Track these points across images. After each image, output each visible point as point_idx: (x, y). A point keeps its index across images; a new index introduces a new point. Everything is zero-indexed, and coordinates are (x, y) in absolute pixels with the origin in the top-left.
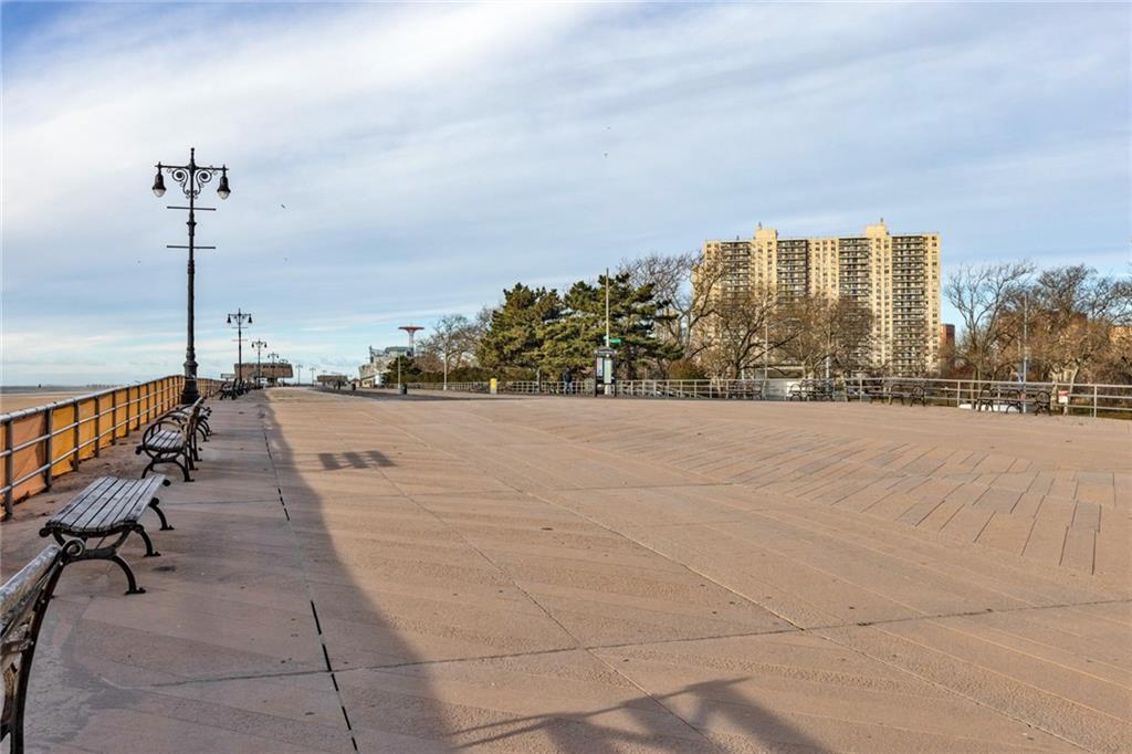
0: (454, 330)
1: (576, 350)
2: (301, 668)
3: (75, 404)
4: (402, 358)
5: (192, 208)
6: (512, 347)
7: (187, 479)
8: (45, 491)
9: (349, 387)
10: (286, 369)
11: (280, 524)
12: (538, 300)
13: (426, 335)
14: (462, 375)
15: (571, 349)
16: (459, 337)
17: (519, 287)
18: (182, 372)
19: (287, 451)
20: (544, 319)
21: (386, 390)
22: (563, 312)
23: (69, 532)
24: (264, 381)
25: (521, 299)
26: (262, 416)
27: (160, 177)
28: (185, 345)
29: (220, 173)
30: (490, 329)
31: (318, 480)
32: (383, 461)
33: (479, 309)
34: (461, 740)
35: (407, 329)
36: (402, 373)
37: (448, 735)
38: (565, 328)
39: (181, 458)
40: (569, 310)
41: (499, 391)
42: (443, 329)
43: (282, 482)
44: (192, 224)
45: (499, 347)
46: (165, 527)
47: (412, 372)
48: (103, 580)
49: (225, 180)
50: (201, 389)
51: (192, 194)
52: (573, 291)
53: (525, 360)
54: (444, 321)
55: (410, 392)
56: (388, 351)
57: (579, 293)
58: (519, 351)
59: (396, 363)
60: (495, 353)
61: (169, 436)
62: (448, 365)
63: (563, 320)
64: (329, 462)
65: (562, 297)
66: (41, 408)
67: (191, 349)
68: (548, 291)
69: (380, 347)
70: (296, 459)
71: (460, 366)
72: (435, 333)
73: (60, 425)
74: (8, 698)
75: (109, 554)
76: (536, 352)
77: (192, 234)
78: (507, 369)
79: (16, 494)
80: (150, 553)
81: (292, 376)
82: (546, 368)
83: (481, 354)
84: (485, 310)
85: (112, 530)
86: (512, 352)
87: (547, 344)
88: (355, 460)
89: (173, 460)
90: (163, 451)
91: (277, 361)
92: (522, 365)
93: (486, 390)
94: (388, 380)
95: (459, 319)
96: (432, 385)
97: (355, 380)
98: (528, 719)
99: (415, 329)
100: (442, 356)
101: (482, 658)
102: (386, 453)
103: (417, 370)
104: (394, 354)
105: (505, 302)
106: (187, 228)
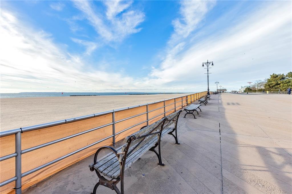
0: (259, 83)
1: (290, 85)
2: (215, 131)
3: (191, 95)
4: (248, 88)
5: (208, 68)
6: (272, 85)
7: (205, 105)
8: (187, 105)
9: (237, 93)
10: (226, 90)
11: (218, 112)
12: (279, 76)
13: (253, 84)
14: (260, 90)
15: (288, 85)
16: (260, 84)
17: (274, 74)
18: (207, 91)
19: (222, 102)
20: (280, 80)
21: (244, 93)
22: (286, 78)
23: (187, 110)
24: (222, 92)
25: (275, 77)
26: (219, 97)
27: (203, 65)
28: (207, 87)
29: (212, 63)
30: (267, 82)
31: (225, 106)
32: (238, 104)
33: (265, 78)
34: (238, 145)
35: (249, 83)
36: (248, 90)
37: (236, 144)
38: (286, 81)
39: (204, 102)
40: (287, 78)
41: (269, 93)
42: (256, 82)
43: (219, 106)
44: (208, 70)
45: (269, 85)
46: (201, 111)
47: (250, 90)
48: (192, 117)
49: (213, 63)
50: (210, 93)
51: (208, 66)
52: (288, 74)
53: (276, 88)
54: (257, 81)
55: (248, 93)
56: (245, 87)
57: (290, 74)
58: (274, 86)
59: (246, 89)
60: (268, 86)
61: (203, 99)
62: (258, 89)
63: (286, 80)
64: (228, 104)
65: (285, 75)
66: (186, 95)
67: (208, 87)
68: (281, 74)
69: (243, 86)
70: (223, 103)
71: (261, 89)
72: (254, 83)
73: (189, 97)
74: (175, 126)
75: (192, 113)
76: (278, 86)
77: (208, 72)
78: (272, 89)
79: (183, 106)
80: (198, 114)
81: (226, 91)
82: (282, 89)
83: (265, 87)
84: (266, 79)
85: (192, 110)
86: (272, 86)
87: (281, 84)
88: (233, 104)
89: (203, 102)
90: (202, 101)
91: (224, 89)
92: (275, 88)
93: (266, 93)
94: (245, 91)
95: (260, 80)
96: (254, 92)
97: (238, 91)
98: (252, 145)
99: (250, 83)
100: (256, 87)
101: (247, 135)
102: (239, 103)
103: (251, 90)
104: (247, 87)
105: (270, 77)
106: (207, 71)
